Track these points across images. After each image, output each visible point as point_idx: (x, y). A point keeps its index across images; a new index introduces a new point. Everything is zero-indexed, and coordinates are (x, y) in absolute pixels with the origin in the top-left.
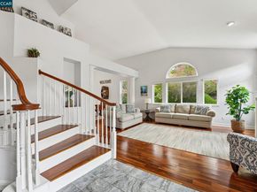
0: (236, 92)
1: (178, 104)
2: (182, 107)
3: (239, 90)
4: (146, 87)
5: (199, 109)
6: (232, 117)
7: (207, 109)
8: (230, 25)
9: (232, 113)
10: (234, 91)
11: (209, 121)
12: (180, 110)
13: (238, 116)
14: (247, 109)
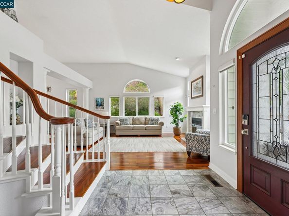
0: (176, 107)
1: (135, 117)
2: (138, 119)
3: (178, 105)
4: (103, 99)
5: (152, 120)
6: (174, 125)
7: (158, 120)
8: (177, 59)
9: (175, 121)
10: (175, 106)
11: (160, 130)
12: (137, 122)
13: (177, 124)
14: (182, 119)
